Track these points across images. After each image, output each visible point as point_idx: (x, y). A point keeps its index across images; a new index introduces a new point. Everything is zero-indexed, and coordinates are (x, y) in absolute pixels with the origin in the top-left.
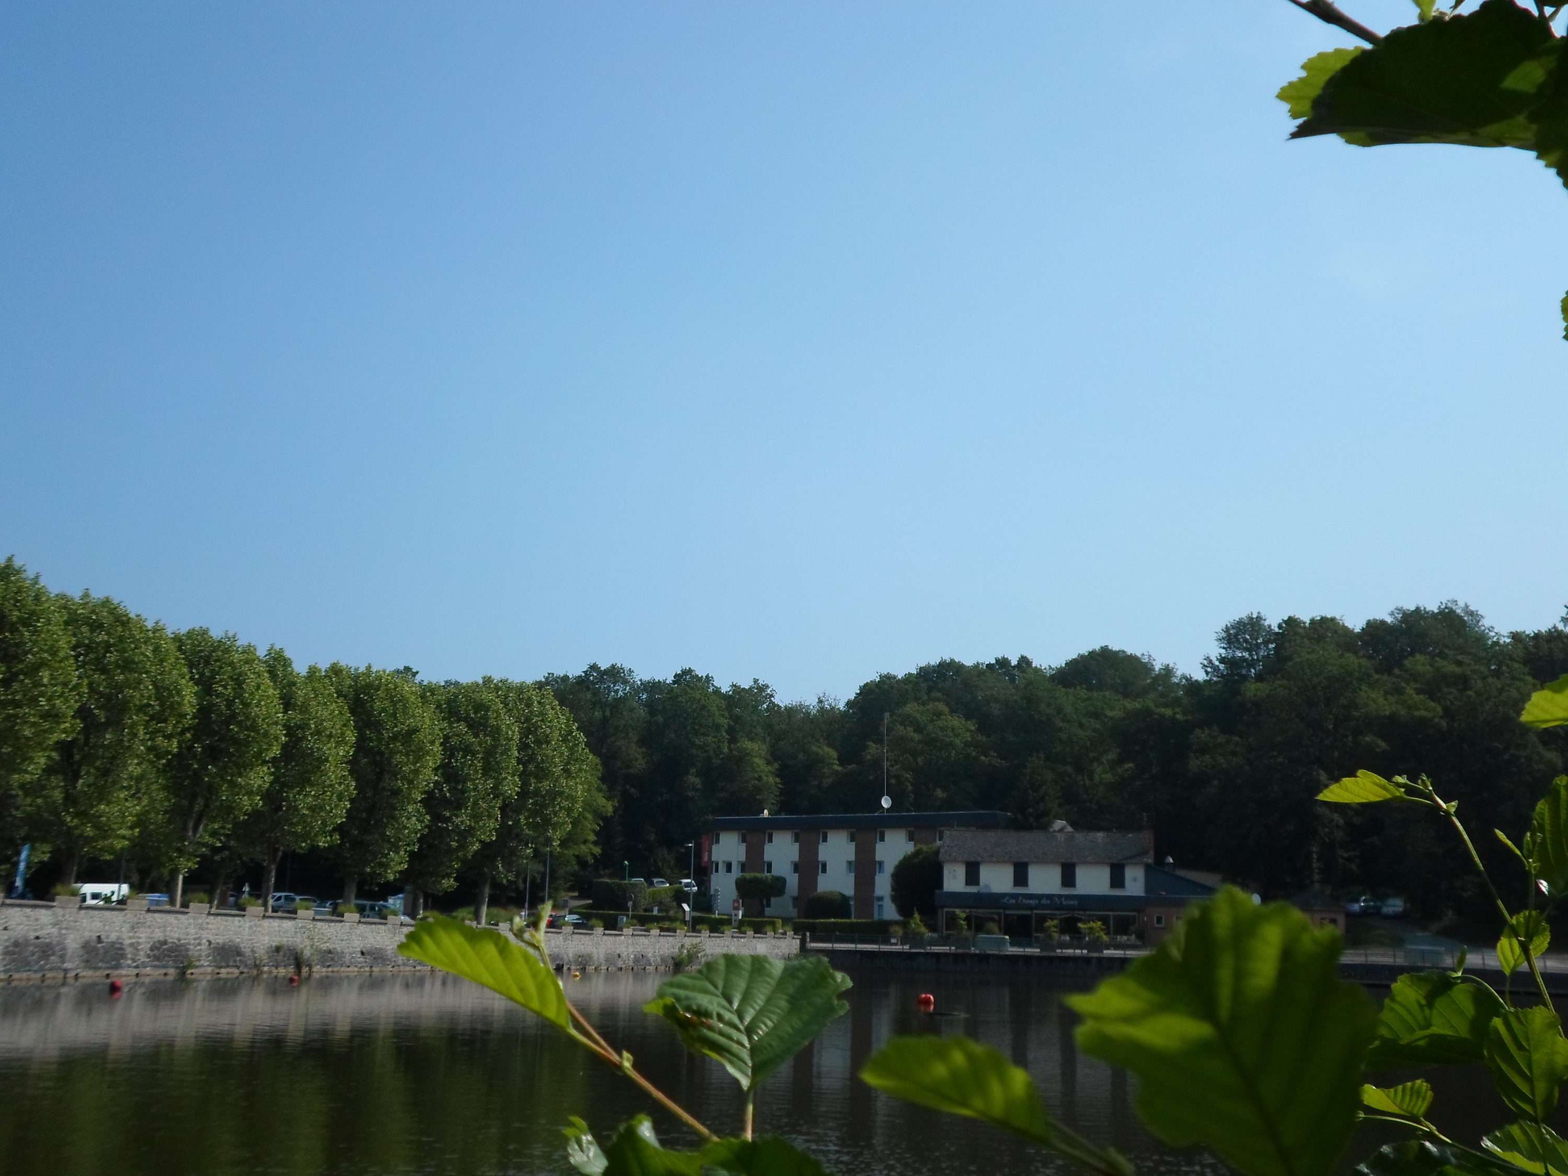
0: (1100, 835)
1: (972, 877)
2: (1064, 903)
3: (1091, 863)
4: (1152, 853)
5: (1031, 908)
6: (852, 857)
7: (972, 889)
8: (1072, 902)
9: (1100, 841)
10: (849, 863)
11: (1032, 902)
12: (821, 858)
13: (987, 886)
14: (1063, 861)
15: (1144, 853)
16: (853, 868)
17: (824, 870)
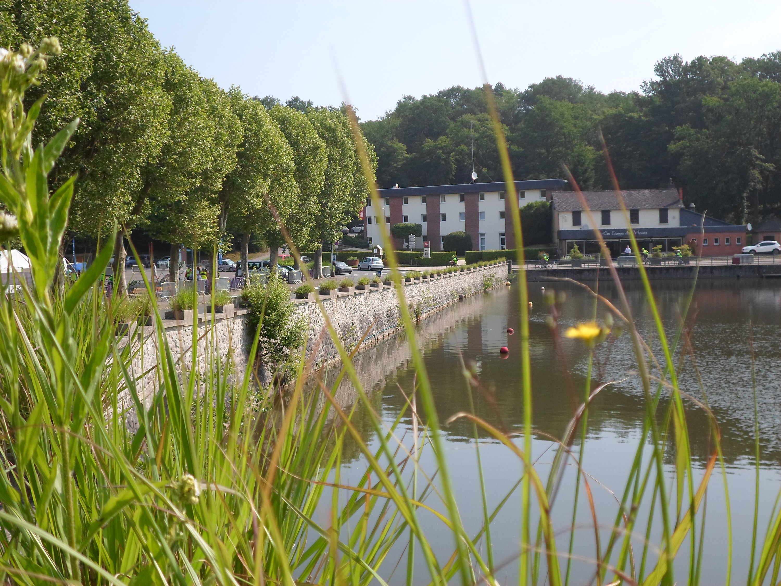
0: (647, 191)
1: (577, 220)
2: (639, 234)
3: (649, 209)
4: (681, 201)
5: (619, 238)
6: (463, 210)
7: (577, 228)
8: (644, 233)
9: (648, 195)
10: (461, 214)
11: (620, 234)
12: (442, 211)
13: (586, 226)
14: (631, 208)
15: (677, 202)
16: (464, 215)
17: (444, 219)
